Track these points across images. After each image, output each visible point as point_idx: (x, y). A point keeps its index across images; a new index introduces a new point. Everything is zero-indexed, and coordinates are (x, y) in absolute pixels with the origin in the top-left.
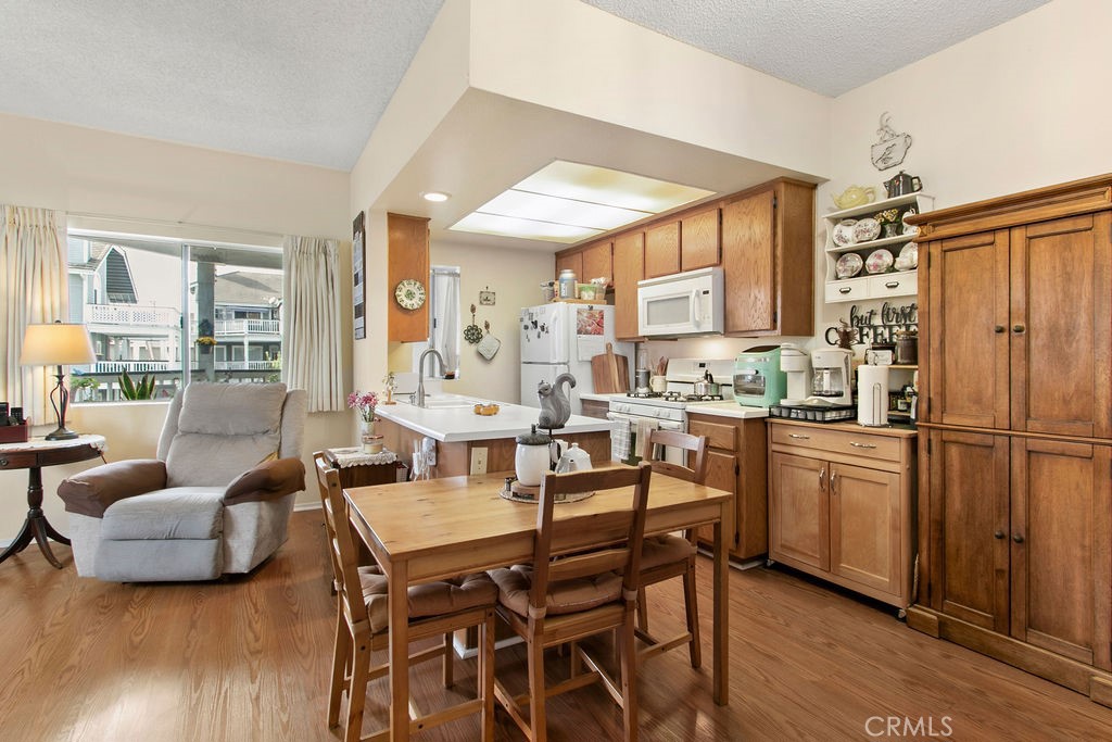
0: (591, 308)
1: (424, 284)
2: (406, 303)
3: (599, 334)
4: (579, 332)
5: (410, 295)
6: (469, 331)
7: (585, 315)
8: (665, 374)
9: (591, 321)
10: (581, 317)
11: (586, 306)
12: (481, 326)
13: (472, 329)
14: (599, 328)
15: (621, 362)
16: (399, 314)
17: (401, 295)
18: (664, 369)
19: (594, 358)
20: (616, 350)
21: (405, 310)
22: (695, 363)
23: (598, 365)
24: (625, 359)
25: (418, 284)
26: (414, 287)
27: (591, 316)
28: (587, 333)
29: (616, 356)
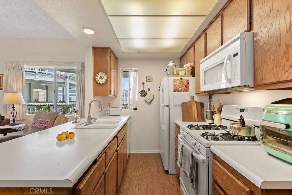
0: (181, 79)
1: (106, 74)
2: (100, 81)
3: (186, 91)
4: (175, 91)
5: (101, 78)
6: (141, 92)
7: (178, 82)
8: (220, 114)
9: (181, 85)
10: (175, 84)
11: (179, 78)
12: (147, 90)
13: (143, 91)
14: (186, 88)
15: (199, 106)
16: (98, 86)
17: (98, 78)
18: (220, 111)
19: (183, 103)
20: (197, 99)
21: (99, 84)
22: (237, 109)
23: (186, 108)
24: (202, 104)
25: (104, 73)
26: (103, 75)
27: (182, 83)
28: (179, 91)
29: (196, 102)
